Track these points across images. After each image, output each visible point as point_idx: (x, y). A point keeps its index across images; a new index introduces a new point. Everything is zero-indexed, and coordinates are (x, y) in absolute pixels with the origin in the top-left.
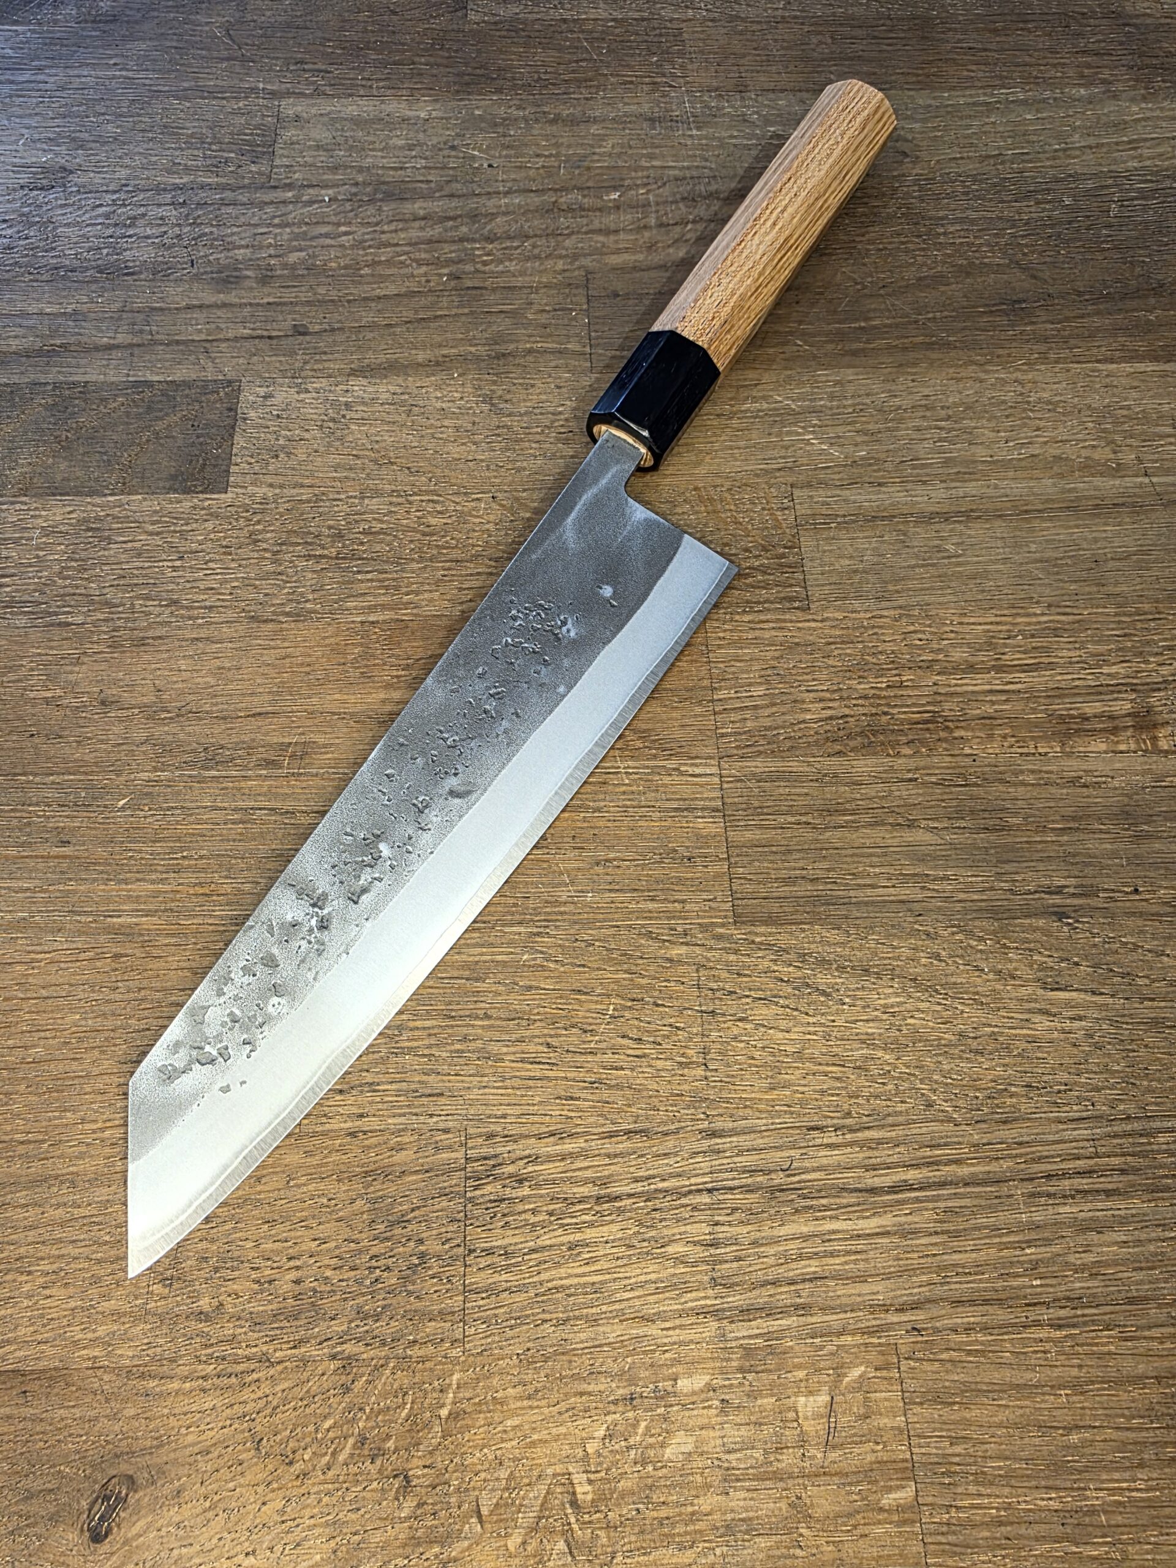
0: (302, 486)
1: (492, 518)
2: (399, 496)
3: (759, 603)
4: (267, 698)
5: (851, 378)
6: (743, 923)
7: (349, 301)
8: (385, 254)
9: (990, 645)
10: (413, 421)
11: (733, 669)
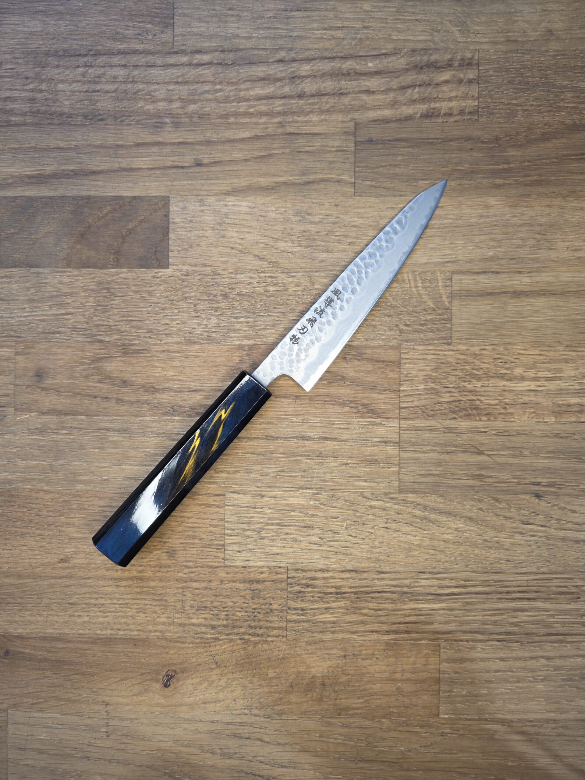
0: (206, 266)
1: (300, 288)
2: (255, 273)
3: (427, 340)
4: (198, 382)
5: (493, 203)
6: (403, 492)
7: (224, 142)
8: (243, 107)
9: (533, 366)
10: (260, 226)
11: (411, 375)
